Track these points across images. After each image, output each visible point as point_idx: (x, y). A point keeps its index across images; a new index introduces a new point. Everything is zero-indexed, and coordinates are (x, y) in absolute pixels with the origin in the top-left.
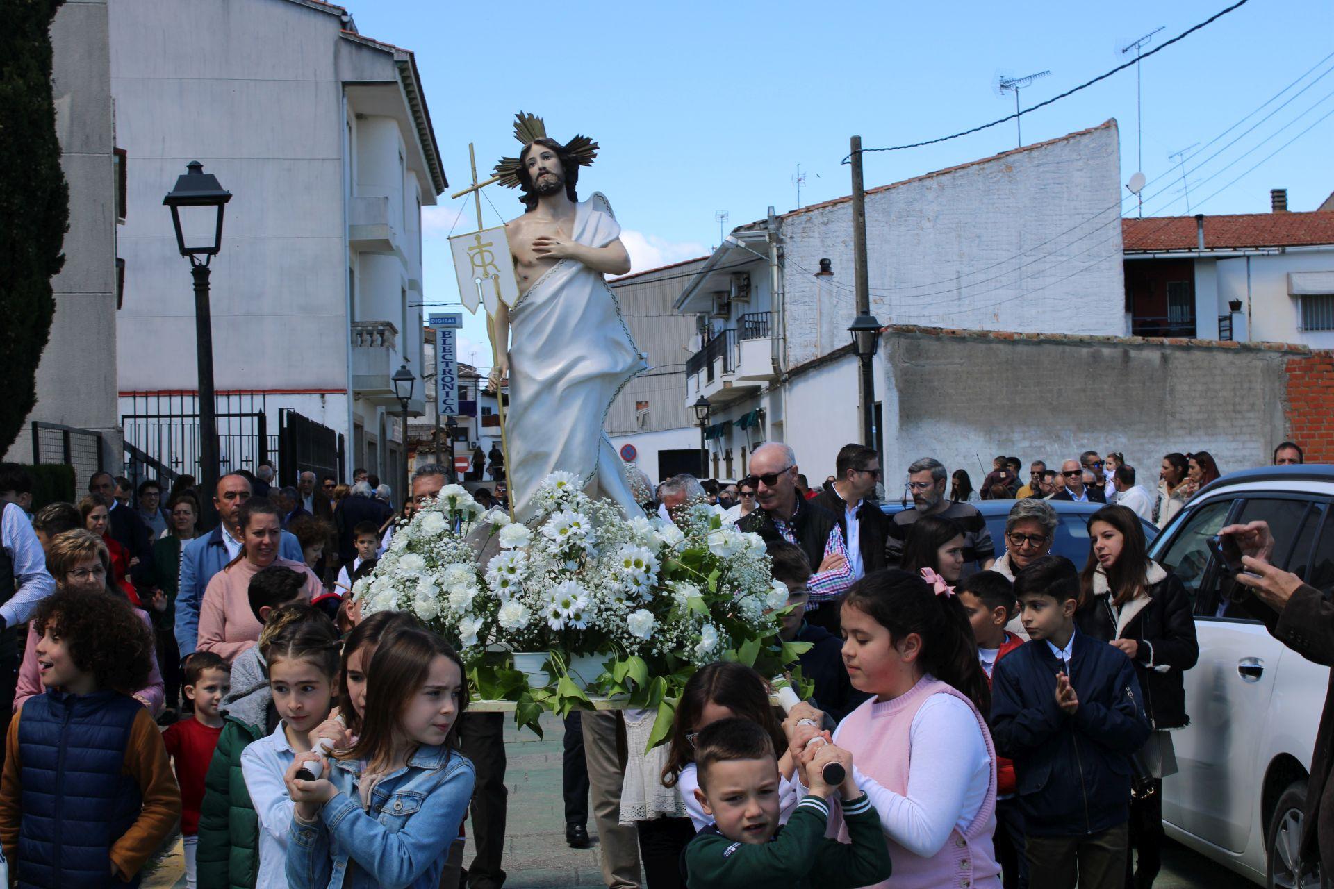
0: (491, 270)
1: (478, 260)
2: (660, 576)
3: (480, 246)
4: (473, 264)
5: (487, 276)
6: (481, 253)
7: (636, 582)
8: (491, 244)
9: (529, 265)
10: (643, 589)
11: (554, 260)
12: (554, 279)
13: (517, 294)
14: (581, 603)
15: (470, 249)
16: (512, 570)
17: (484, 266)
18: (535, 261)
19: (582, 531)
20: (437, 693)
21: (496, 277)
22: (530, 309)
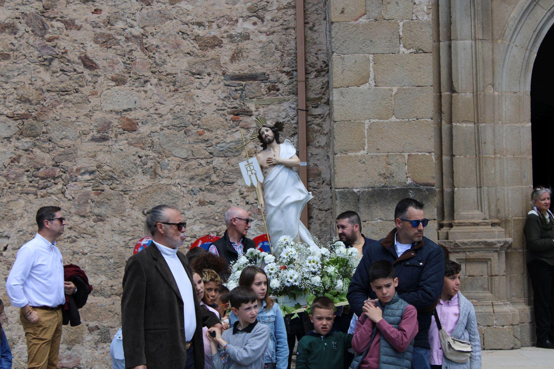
0: (253, 172)
1: (249, 169)
2: (323, 265)
3: (249, 164)
4: (247, 170)
5: (252, 173)
6: (249, 166)
7: (314, 268)
8: (252, 163)
9: (266, 168)
10: (316, 270)
11: (275, 165)
12: (275, 171)
13: (263, 178)
14: (295, 277)
15: (246, 165)
16: (272, 269)
17: (251, 170)
18: (267, 166)
19: (293, 253)
20: (259, 284)
21: (256, 174)
22: (268, 183)
